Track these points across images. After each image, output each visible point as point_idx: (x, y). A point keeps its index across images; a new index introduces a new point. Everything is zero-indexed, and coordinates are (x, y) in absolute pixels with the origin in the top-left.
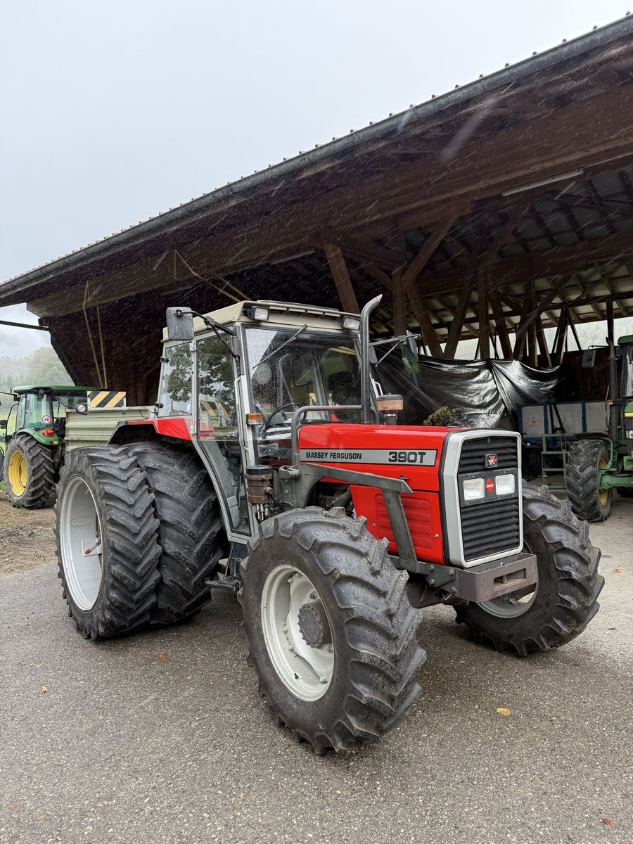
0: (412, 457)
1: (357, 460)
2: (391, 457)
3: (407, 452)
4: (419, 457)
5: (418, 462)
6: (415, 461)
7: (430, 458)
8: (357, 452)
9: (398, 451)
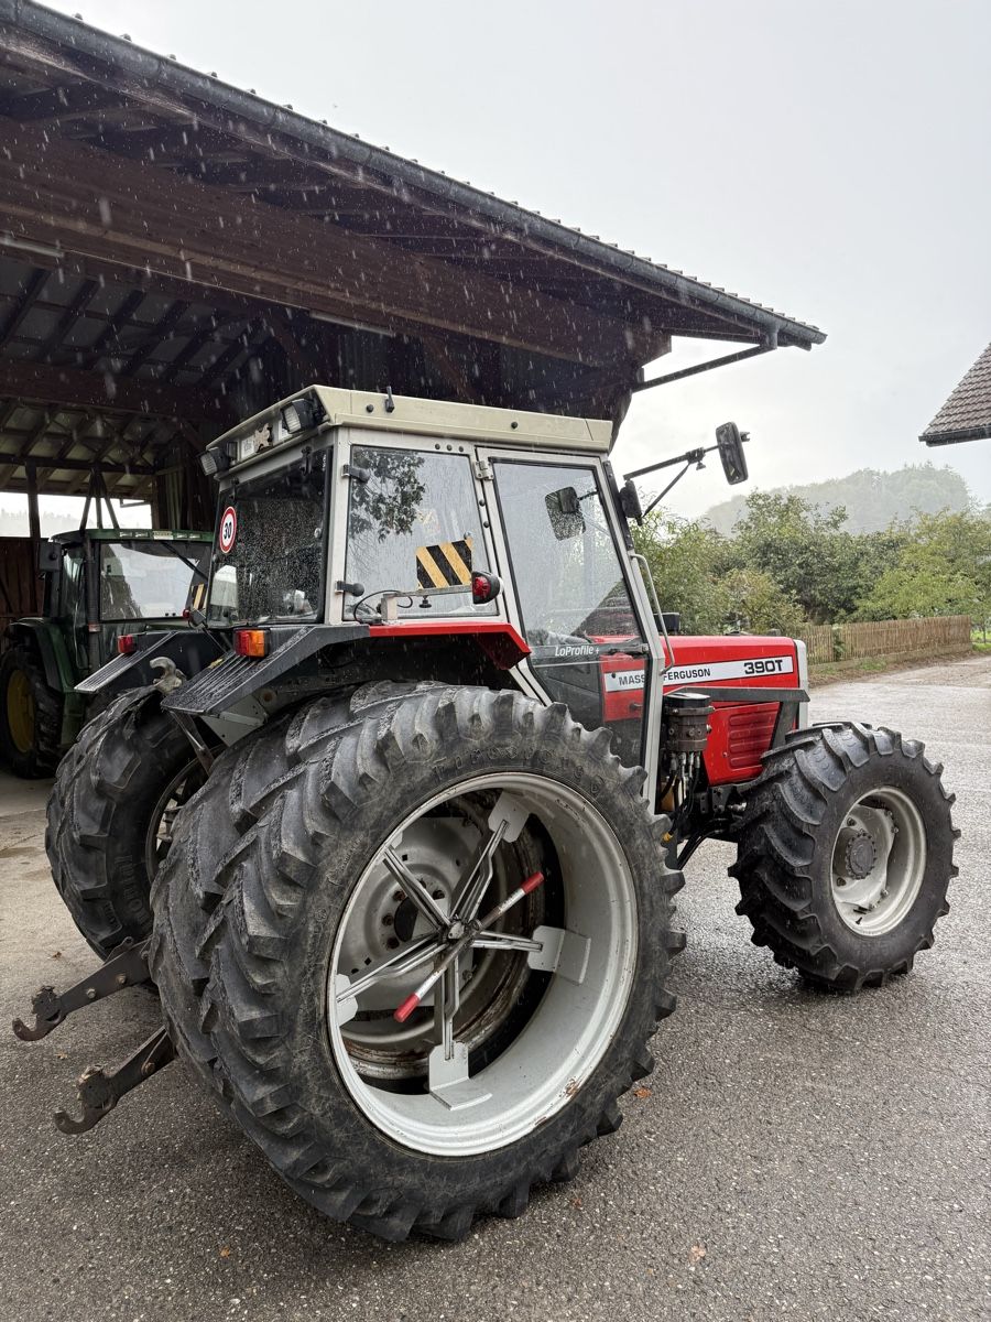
0: (770, 666)
1: (705, 678)
2: (747, 668)
3: (764, 661)
4: (776, 665)
5: (777, 671)
6: (773, 670)
7: (787, 665)
8: (703, 667)
9: (754, 662)
